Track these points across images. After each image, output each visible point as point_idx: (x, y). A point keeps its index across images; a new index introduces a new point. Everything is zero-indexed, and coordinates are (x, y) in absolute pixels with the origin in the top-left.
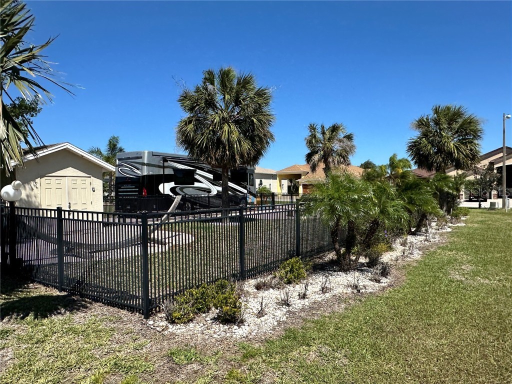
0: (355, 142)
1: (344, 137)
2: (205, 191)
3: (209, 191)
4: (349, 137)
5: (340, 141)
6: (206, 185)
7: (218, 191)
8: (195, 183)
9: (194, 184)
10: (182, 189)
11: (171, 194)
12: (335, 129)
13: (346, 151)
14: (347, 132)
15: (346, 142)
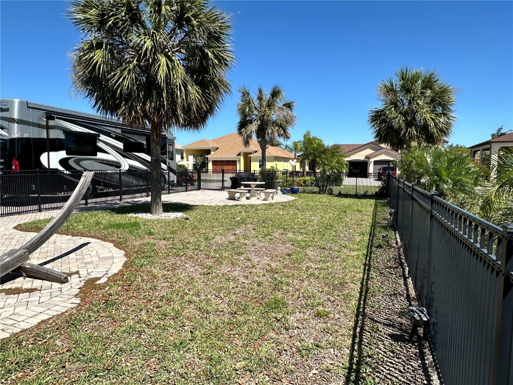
0: (295, 112)
1: (284, 105)
2: (112, 165)
3: (118, 165)
4: (289, 106)
5: (280, 109)
6: (113, 156)
7: (130, 166)
8: (98, 153)
9: (96, 155)
10: (77, 162)
11: (61, 168)
12: (275, 94)
13: (287, 122)
14: (287, 100)
15: (286, 111)
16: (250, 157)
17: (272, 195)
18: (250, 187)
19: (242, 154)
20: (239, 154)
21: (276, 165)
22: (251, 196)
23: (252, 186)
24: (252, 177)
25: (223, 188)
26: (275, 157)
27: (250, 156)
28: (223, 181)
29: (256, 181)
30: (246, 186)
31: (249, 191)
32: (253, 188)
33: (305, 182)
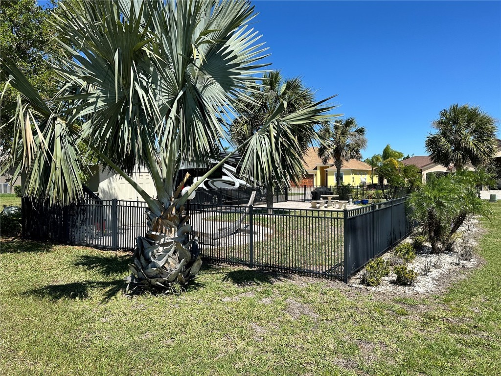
0: (366, 136)
1: (356, 131)
2: (230, 184)
3: (233, 184)
4: (361, 131)
5: (352, 135)
6: (230, 178)
7: (240, 184)
8: (223, 176)
9: (222, 178)
10: (212, 183)
11: (205, 188)
12: (349, 123)
13: (359, 146)
14: (359, 126)
15: (358, 136)
16: (327, 171)
17: (344, 204)
18: (328, 199)
19: (318, 168)
20: (316, 168)
21: (353, 178)
22: (328, 206)
23: (329, 198)
24: (329, 191)
25: (306, 200)
26: (352, 170)
27: (326, 169)
28: (305, 194)
29: (332, 194)
30: (324, 198)
31: (327, 202)
32: (330, 200)
33: (378, 194)
